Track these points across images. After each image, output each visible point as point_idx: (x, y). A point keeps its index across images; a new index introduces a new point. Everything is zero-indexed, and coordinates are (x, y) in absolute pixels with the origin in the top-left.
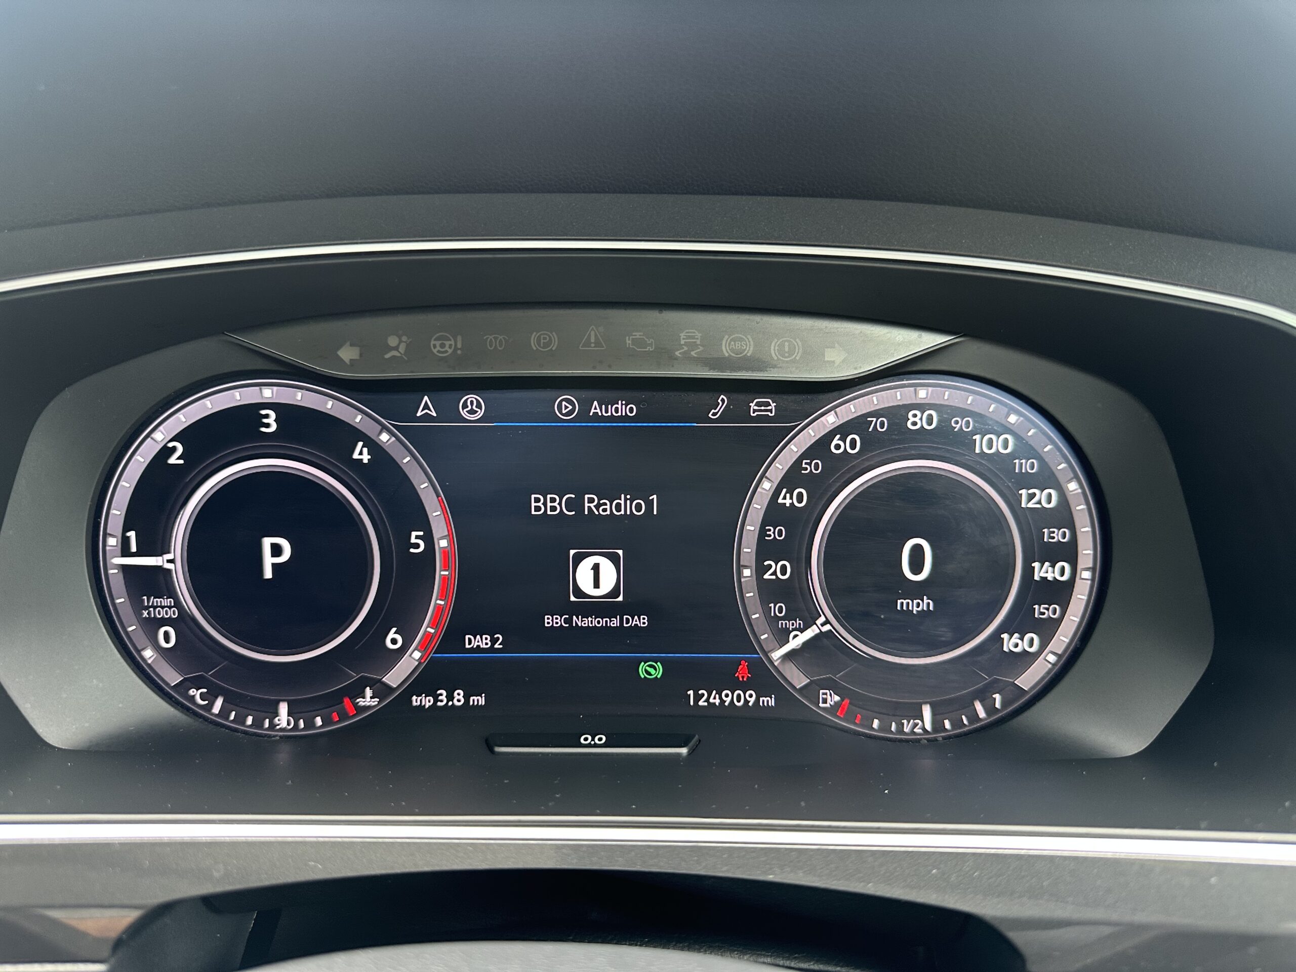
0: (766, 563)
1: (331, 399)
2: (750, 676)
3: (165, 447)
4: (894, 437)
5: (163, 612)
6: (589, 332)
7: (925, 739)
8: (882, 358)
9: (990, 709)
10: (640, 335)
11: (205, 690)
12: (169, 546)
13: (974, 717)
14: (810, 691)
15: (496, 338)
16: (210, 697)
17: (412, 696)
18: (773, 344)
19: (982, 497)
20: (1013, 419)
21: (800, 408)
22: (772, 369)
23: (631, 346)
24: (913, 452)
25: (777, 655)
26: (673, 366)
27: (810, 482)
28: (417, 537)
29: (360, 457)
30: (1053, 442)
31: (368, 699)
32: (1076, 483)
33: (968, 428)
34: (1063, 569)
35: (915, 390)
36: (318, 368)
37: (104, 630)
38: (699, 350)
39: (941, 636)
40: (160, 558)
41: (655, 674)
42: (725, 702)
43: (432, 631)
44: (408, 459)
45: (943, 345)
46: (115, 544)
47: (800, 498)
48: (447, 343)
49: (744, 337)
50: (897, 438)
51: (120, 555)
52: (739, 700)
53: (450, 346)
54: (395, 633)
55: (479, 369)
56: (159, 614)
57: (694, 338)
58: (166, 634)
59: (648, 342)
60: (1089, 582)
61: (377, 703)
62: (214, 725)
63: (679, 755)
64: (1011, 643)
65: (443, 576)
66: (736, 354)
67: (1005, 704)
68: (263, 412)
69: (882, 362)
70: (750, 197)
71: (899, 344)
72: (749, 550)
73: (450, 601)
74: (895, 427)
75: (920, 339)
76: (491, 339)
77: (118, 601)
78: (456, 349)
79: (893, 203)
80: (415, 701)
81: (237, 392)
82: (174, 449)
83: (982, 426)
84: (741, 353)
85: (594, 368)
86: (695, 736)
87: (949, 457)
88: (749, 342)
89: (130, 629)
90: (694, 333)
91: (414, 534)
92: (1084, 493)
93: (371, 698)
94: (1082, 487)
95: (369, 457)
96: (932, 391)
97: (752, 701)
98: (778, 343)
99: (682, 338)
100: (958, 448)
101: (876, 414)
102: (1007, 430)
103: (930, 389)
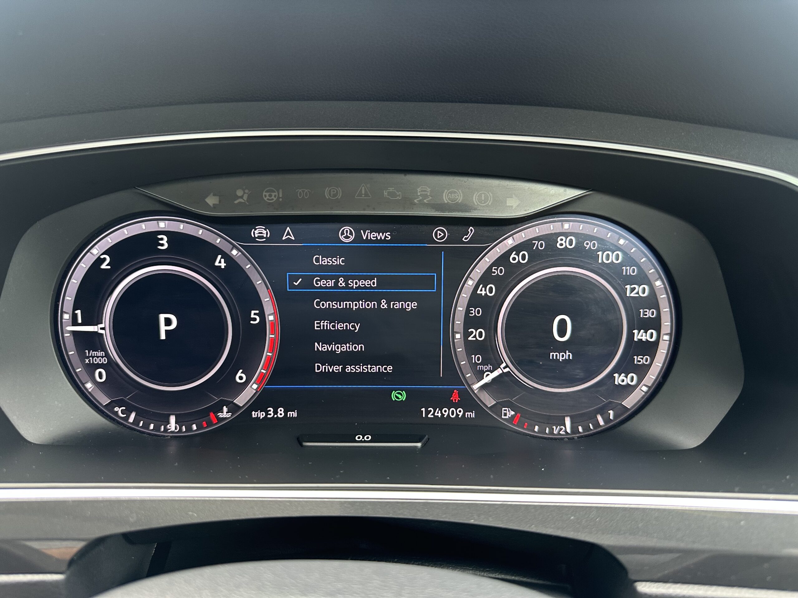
0: (470, 330)
1: (202, 229)
2: (459, 399)
3: (99, 258)
4: (549, 253)
5: (98, 360)
6: (360, 188)
7: (567, 438)
8: (542, 204)
9: (607, 420)
10: (393, 190)
11: (124, 408)
12: (102, 319)
13: (597, 425)
14: (496, 408)
15: (303, 191)
16: (127, 412)
17: (252, 412)
18: (475, 195)
19: (603, 290)
20: (622, 242)
21: (491, 235)
22: (474, 211)
23: (387, 196)
24: (560, 262)
25: (476, 386)
26: (413, 209)
27: (497, 281)
28: (255, 314)
29: (220, 265)
30: (646, 256)
31: (225, 413)
32: (661, 281)
33: (594, 247)
34: (652, 334)
35: (562, 224)
36: (193, 209)
37: (62, 371)
38: (429, 199)
39: (577, 375)
40: (96, 327)
41: (401, 398)
42: (444, 415)
43: (264, 372)
44: (249, 266)
45: (579, 196)
46: (68, 318)
47: (491, 290)
48: (273, 194)
49: (456, 191)
50: (550, 253)
51: (71, 324)
52: (453, 414)
53: (275, 196)
54: (241, 373)
55: (293, 210)
56: (96, 361)
57: (426, 192)
58: (100, 374)
59: (398, 194)
60: (668, 342)
61: (230, 416)
62: (130, 429)
63: (416, 447)
64: (619, 379)
65: (271, 338)
66: (452, 202)
67: (615, 416)
68: (160, 237)
69: (541, 207)
70: (460, 104)
71: (552, 196)
72: (459, 322)
73: (275, 353)
74: (550, 247)
75: (564, 192)
76: (300, 192)
77: (70, 353)
78: (279, 198)
79: (549, 108)
80: (254, 414)
81: (143, 224)
82: (105, 259)
83: (603, 246)
84: (456, 201)
85: (364, 210)
86: (426, 436)
87: (582, 266)
88: (460, 194)
89: (78, 370)
90: (427, 188)
91: (253, 312)
92: (665, 288)
93: (227, 413)
94: (664, 283)
95: (225, 265)
96: (572, 224)
97: (461, 414)
98: (478, 195)
99: (418, 191)
100: (589, 260)
101: (538, 239)
102: (619, 249)
103: (571, 223)
